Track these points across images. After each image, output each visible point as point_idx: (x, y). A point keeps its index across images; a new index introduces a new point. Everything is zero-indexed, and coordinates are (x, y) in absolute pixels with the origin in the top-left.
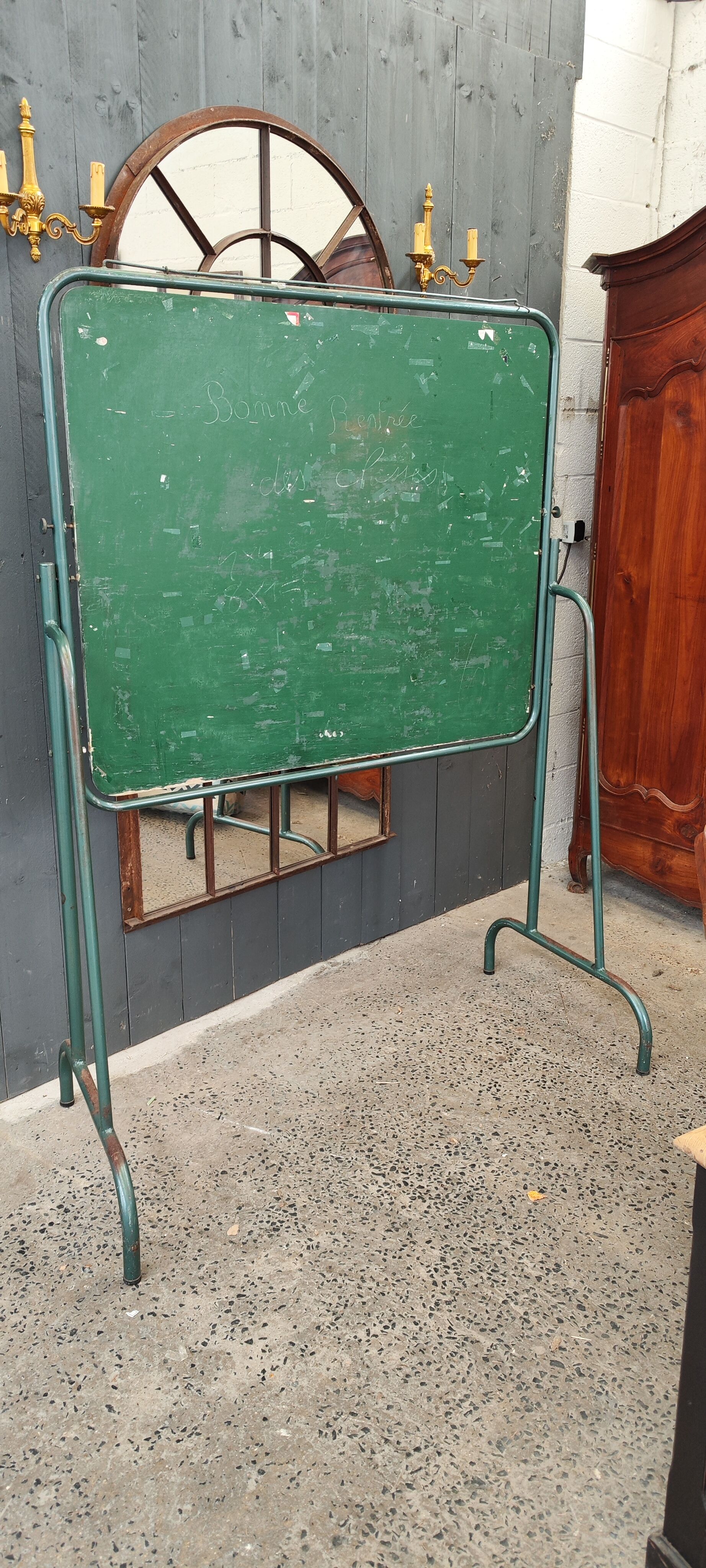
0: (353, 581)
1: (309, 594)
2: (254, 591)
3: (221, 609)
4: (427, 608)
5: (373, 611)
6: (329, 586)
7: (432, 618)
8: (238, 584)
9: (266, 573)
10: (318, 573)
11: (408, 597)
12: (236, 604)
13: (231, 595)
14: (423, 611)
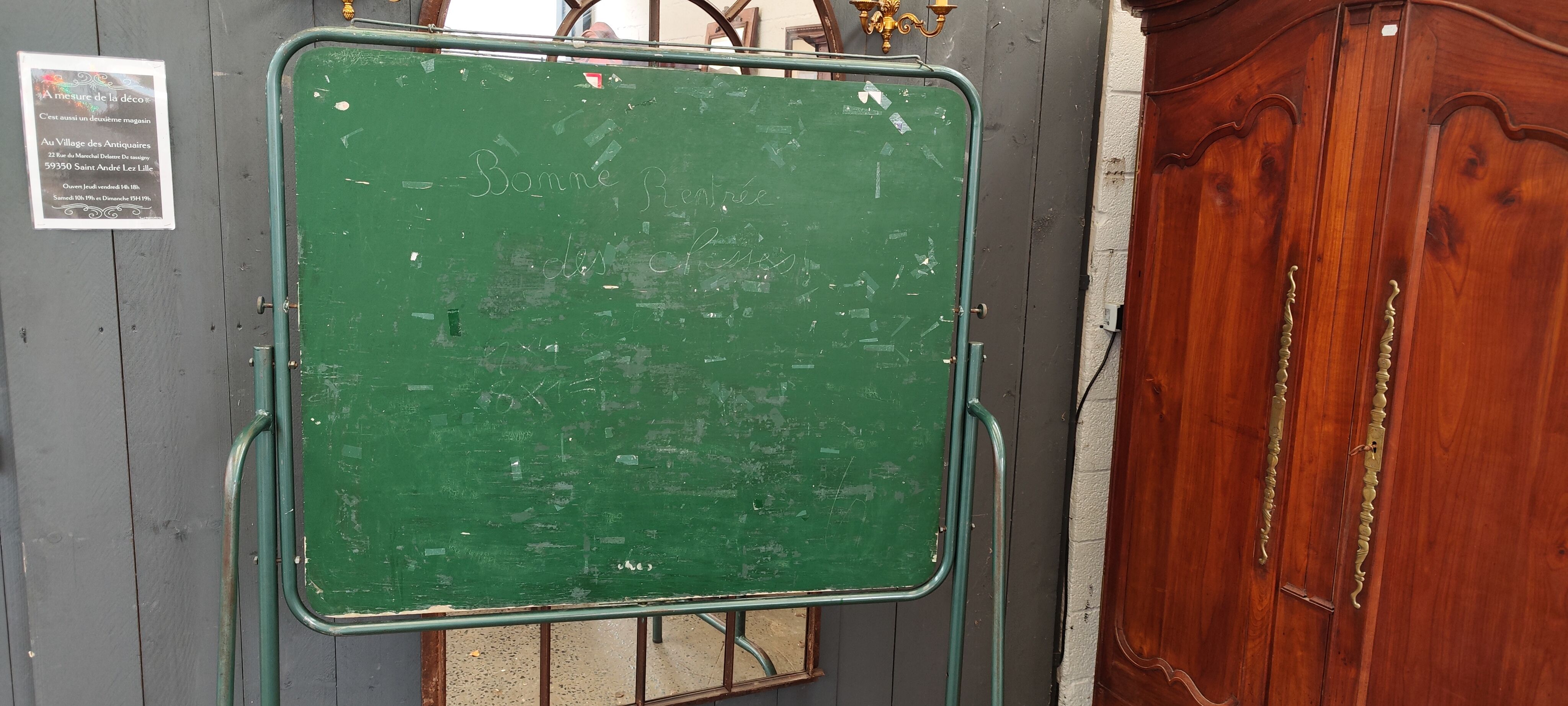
0: (672, 383)
1: (607, 396)
2: (530, 389)
3: (485, 408)
4: (779, 421)
5: (699, 421)
6: (636, 388)
7: (786, 433)
8: (510, 379)
9: (548, 368)
10: (621, 371)
11: (750, 407)
12: (506, 402)
13: (501, 392)
14: (773, 424)
